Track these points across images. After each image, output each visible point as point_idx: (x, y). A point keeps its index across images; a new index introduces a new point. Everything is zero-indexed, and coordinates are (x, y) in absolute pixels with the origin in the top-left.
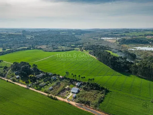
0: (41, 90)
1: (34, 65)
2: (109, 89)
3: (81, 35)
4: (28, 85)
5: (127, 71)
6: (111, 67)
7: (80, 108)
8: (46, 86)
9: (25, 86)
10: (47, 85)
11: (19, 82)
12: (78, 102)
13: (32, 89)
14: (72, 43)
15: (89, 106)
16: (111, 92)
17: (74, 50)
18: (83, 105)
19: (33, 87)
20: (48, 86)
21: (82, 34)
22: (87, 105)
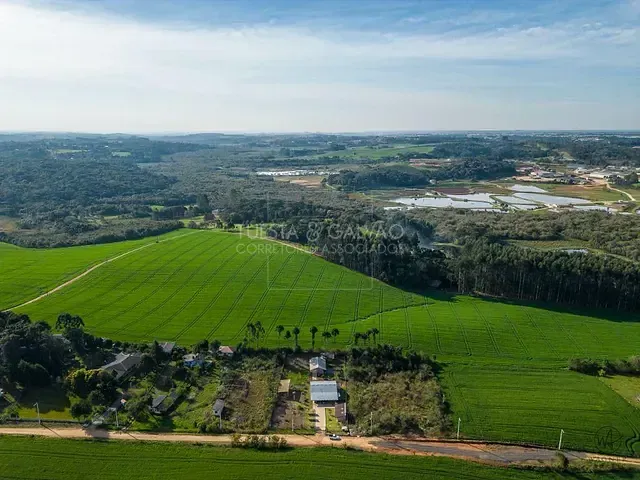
0: (177, 430)
1: (66, 318)
2: (435, 358)
3: (158, 160)
4: (89, 423)
5: (437, 283)
6: (382, 280)
7: (399, 453)
8: (183, 406)
9: (79, 433)
10: (182, 398)
11: (21, 421)
12: (374, 434)
13: (123, 436)
14: (147, 199)
15: (422, 433)
16: (445, 365)
17: (181, 226)
18: (397, 438)
19: (125, 427)
20: (192, 401)
21: (164, 157)
22: (410, 433)
